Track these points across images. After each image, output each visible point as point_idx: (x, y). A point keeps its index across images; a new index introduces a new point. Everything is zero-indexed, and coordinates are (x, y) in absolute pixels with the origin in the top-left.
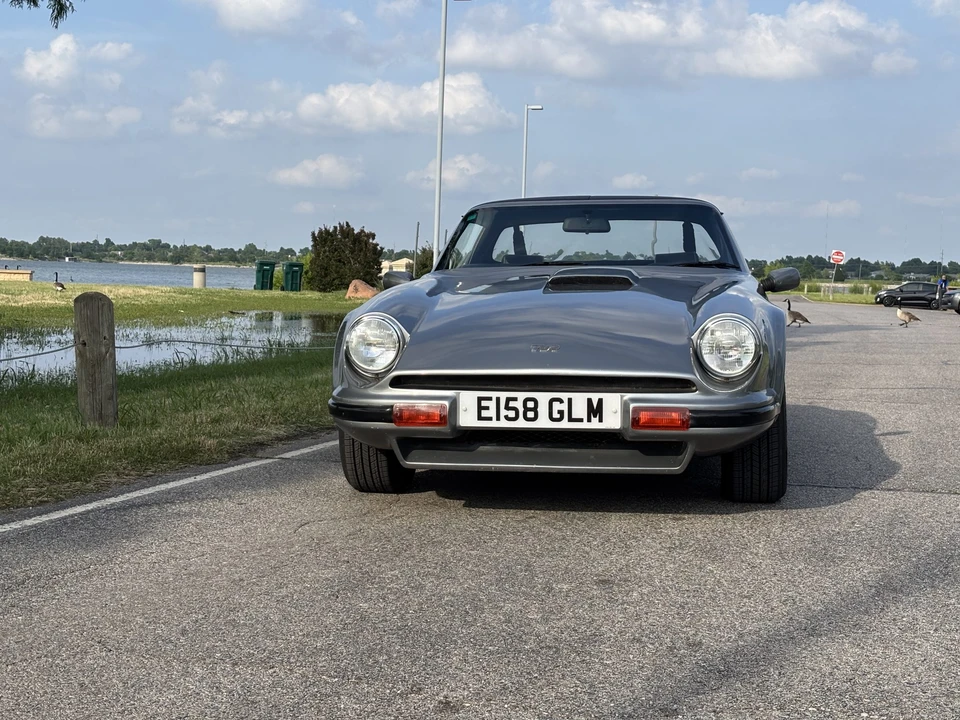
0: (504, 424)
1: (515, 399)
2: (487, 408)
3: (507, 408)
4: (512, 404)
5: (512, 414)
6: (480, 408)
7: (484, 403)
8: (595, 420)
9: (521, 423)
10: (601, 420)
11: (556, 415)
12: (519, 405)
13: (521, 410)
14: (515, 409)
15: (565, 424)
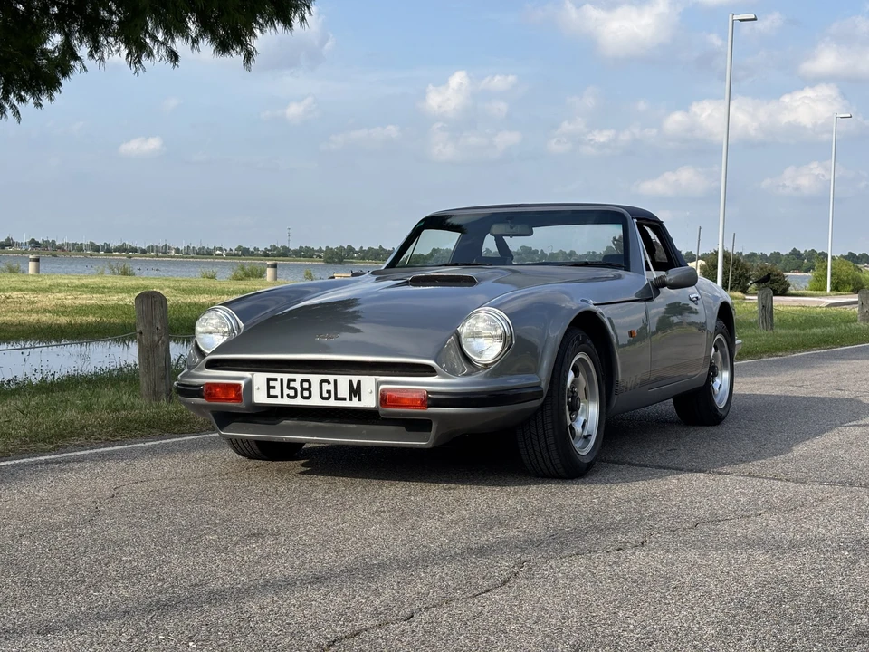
0: (286, 401)
1: (294, 380)
2: (274, 388)
3: (289, 388)
4: (292, 384)
5: (292, 393)
6: (269, 388)
7: (272, 383)
8: (355, 399)
9: (299, 401)
10: (360, 400)
11: (325, 395)
12: (297, 385)
13: (299, 390)
14: (294, 389)
15: (332, 403)
